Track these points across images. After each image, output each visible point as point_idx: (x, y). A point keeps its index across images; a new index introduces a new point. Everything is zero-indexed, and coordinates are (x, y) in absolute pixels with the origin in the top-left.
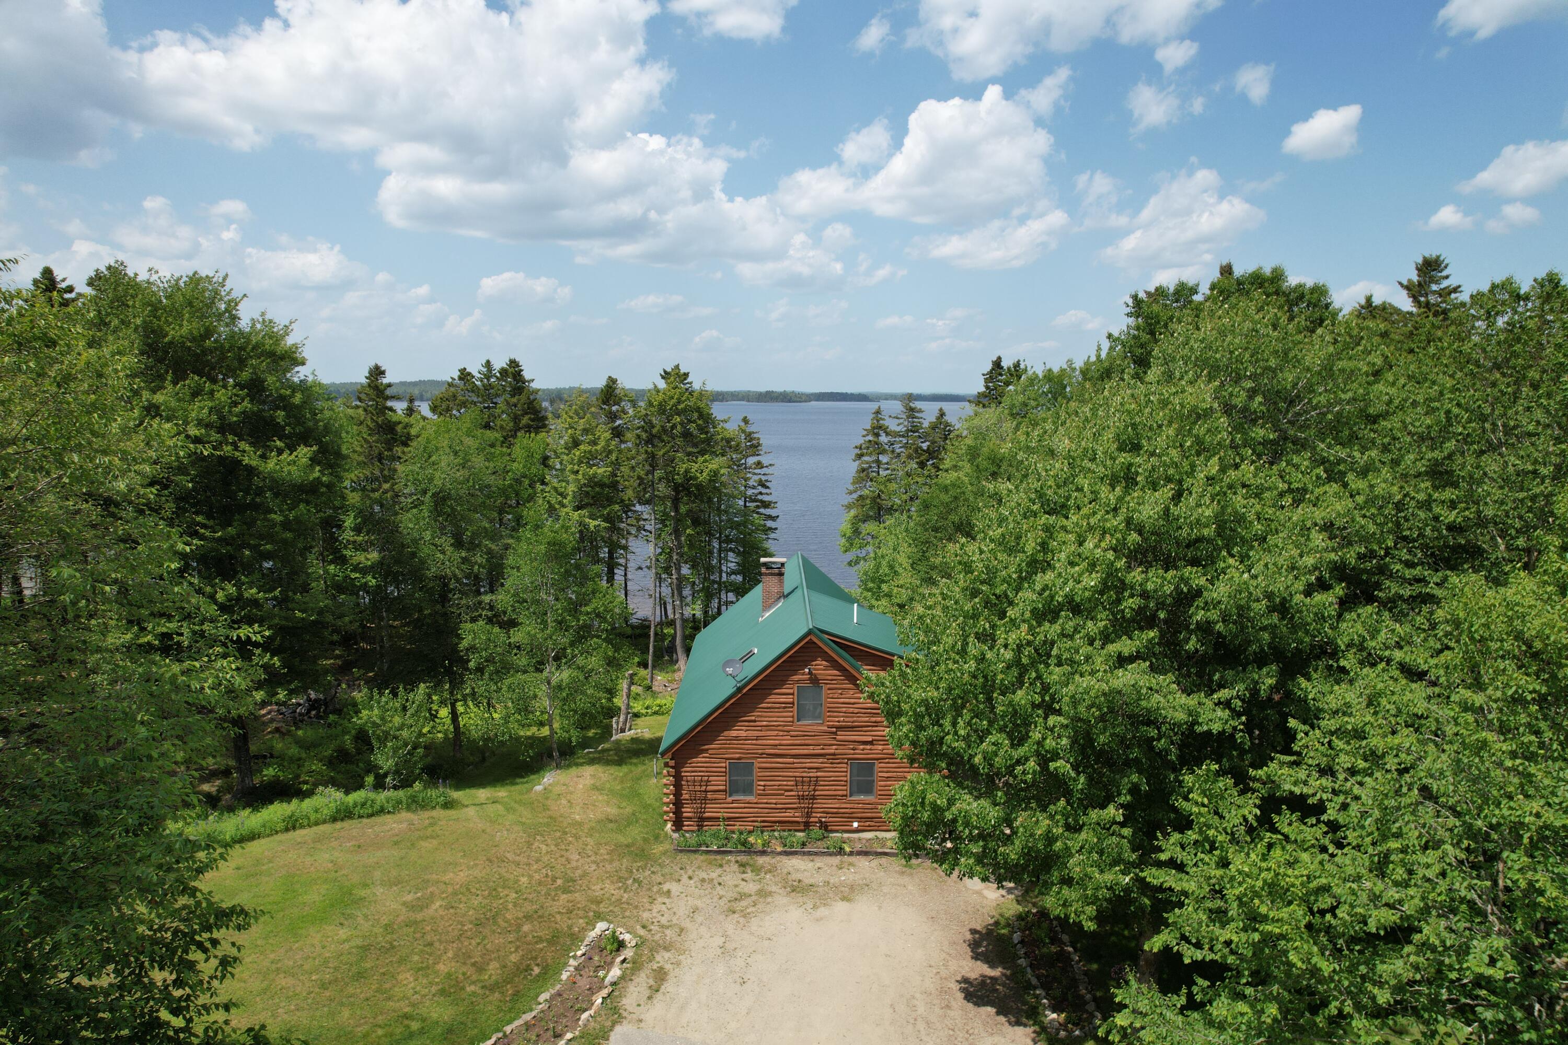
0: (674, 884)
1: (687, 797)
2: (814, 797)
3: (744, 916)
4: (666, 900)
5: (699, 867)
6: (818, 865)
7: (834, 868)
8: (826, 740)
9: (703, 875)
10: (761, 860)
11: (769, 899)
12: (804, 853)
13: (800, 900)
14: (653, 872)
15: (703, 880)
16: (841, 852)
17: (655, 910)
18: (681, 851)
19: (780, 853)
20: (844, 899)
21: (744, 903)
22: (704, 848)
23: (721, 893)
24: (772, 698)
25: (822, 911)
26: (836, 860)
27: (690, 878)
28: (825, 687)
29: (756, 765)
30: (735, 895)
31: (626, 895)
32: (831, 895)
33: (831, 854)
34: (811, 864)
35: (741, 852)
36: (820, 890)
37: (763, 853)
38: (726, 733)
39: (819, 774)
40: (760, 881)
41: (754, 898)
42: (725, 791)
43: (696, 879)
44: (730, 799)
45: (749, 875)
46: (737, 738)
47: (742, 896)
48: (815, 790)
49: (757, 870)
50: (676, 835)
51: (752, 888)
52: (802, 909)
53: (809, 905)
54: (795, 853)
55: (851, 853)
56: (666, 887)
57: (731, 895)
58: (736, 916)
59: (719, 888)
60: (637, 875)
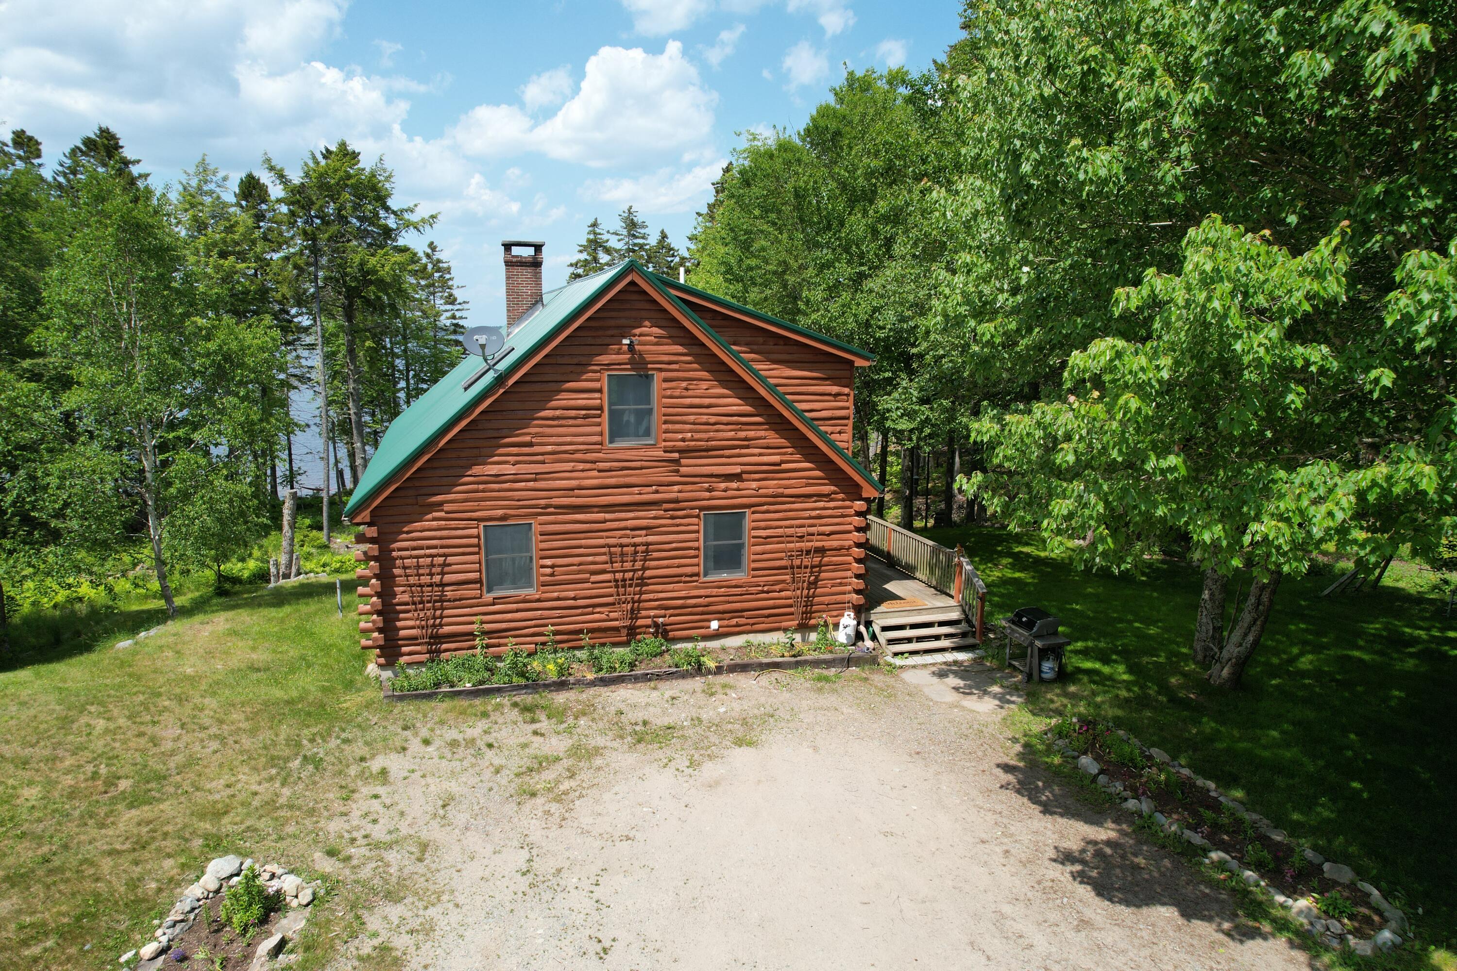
0: (394, 756)
1: (406, 598)
2: (643, 582)
3: (558, 800)
4: (380, 790)
5: (442, 723)
6: (668, 694)
7: (700, 695)
8: (661, 474)
9: (452, 734)
10: (561, 698)
11: (598, 762)
12: (637, 679)
13: (660, 754)
14: (346, 741)
15: (454, 744)
16: (699, 670)
17: (356, 814)
18: (401, 698)
19: (593, 684)
20: (739, 742)
21: (549, 775)
22: (445, 689)
23: (497, 762)
24: (563, 399)
25: (710, 770)
26: (697, 683)
27: (427, 742)
28: (657, 377)
29: (536, 528)
30: (527, 763)
31: (286, 792)
32: (714, 739)
33: (684, 675)
34: (655, 694)
35: (519, 687)
36: (690, 732)
37: (561, 685)
38: (476, 470)
39: (651, 539)
40: (569, 731)
41: (566, 763)
42: (479, 581)
43: (437, 743)
44: (488, 597)
45: (544, 725)
46: (497, 478)
47: (541, 763)
48: (644, 569)
49: (558, 714)
50: (387, 674)
51: (557, 745)
52: (670, 771)
53: (682, 762)
54: (620, 680)
55: (719, 670)
56: (375, 765)
57: (516, 763)
58: (539, 801)
59: (489, 754)
60: (308, 749)
